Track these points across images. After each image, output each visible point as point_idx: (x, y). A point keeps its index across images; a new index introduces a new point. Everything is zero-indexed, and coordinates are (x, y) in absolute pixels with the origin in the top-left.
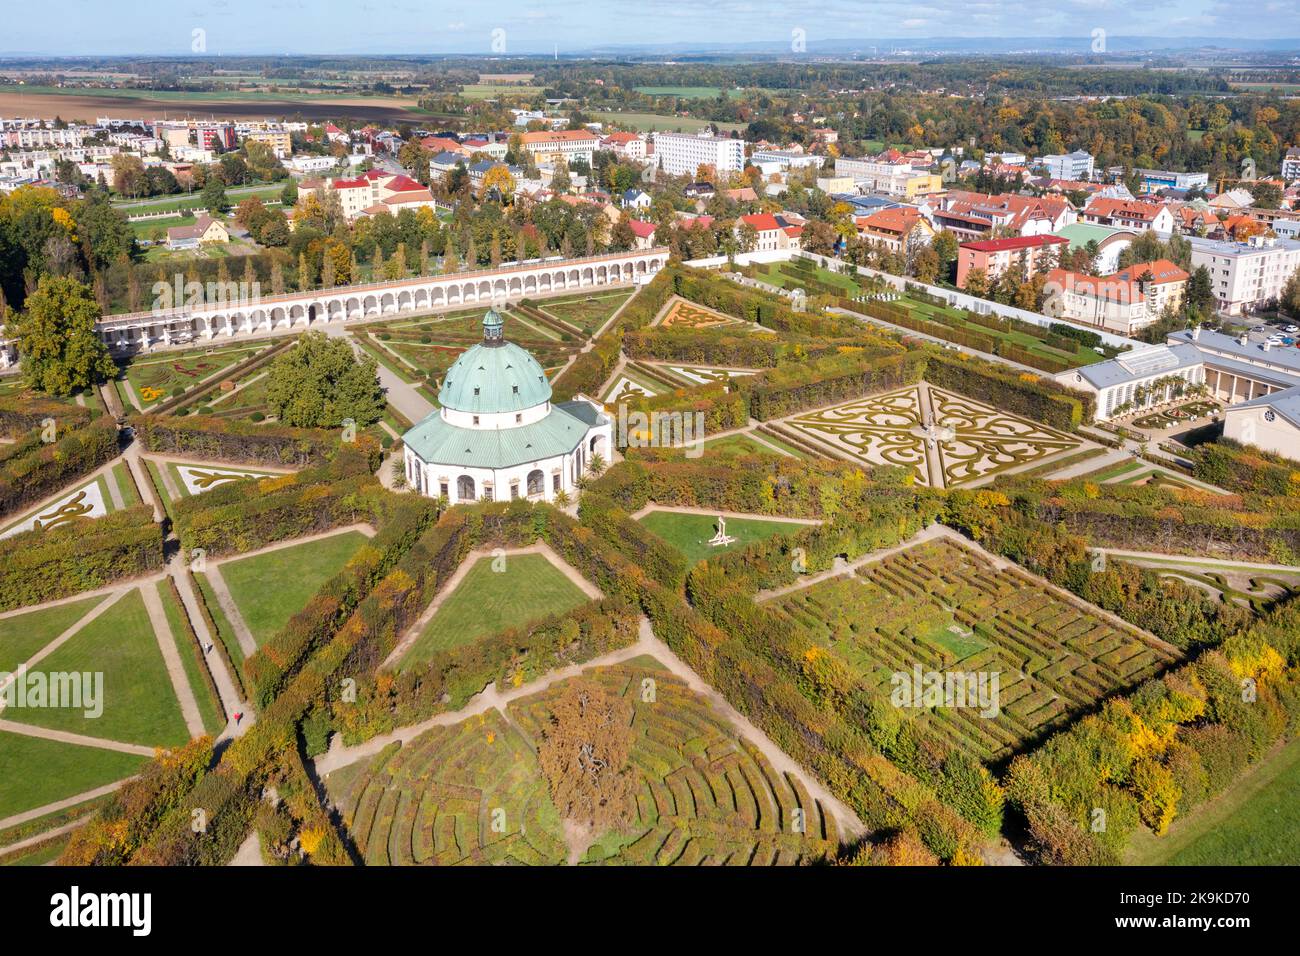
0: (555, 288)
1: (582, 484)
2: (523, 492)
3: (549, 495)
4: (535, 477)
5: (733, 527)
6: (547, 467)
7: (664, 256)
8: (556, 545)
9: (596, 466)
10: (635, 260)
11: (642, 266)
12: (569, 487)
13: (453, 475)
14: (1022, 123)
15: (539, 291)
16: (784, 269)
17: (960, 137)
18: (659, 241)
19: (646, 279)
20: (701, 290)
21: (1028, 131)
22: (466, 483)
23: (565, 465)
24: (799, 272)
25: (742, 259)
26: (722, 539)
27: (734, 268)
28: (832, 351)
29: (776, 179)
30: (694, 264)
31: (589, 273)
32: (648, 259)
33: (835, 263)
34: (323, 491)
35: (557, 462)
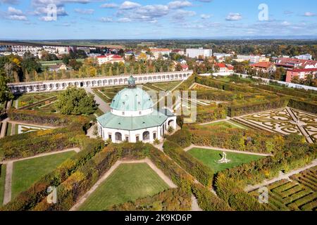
0: (158, 80)
1: (165, 136)
2: (141, 139)
3: (151, 140)
4: (146, 134)
5: (229, 155)
6: (151, 131)
7: (191, 72)
8: (153, 160)
9: (170, 130)
10: (182, 73)
11: (185, 75)
12: (159, 137)
13: (113, 132)
14: (287, 49)
15: (152, 81)
16: (228, 77)
17: (270, 52)
18: (189, 69)
19: (186, 78)
20: (203, 81)
21: (289, 51)
22: (118, 135)
23: (158, 130)
24: (233, 77)
25: (215, 74)
26: (225, 160)
27: (213, 76)
28: (253, 97)
29: (221, 59)
30: (201, 75)
31: (168, 76)
32: (186, 73)
33: (244, 76)
34: (60, 136)
35: (155, 129)
